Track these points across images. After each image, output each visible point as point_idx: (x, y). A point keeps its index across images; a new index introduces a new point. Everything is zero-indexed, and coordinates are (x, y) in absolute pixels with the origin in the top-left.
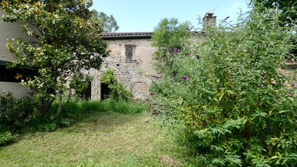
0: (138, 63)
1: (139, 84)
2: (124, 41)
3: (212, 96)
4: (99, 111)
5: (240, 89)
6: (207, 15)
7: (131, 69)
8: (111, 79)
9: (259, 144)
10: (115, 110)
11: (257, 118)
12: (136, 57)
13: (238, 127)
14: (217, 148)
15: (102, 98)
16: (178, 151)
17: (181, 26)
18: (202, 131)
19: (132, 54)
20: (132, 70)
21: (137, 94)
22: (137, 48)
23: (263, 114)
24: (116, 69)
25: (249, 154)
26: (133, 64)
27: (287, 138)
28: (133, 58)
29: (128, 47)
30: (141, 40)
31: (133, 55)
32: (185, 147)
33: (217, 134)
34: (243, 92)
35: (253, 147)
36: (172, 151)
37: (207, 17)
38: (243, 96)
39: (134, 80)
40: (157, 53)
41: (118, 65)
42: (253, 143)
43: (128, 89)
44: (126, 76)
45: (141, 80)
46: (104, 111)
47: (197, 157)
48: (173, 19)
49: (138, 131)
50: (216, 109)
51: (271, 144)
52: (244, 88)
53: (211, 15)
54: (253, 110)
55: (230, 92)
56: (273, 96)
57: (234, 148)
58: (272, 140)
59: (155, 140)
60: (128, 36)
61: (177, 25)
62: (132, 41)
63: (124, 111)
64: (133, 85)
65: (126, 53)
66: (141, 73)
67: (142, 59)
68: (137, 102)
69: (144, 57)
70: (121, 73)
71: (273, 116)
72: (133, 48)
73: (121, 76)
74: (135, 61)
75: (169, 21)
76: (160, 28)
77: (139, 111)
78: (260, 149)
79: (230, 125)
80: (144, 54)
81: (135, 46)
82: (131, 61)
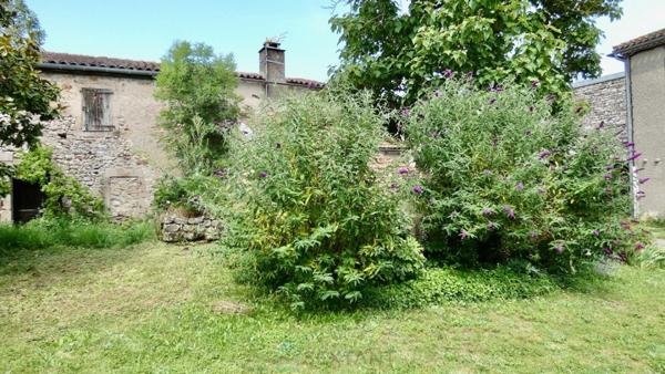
0: (118, 133)
1: (122, 181)
2: (77, 78)
3: (296, 198)
4: (27, 248)
5: (330, 188)
6: (268, 46)
7: (100, 146)
8: (48, 170)
9: (352, 256)
10: (70, 242)
11: (349, 222)
12: (111, 118)
13: (329, 236)
14: (303, 268)
15: (18, 217)
16: (238, 293)
17: (218, 62)
18: (283, 249)
19: (100, 112)
20: (103, 149)
21: (117, 203)
22: (113, 98)
23: (356, 218)
24: (59, 146)
25: (341, 270)
26: (106, 135)
27: (380, 244)
28: (105, 121)
29: (88, 94)
30: (125, 81)
31: (106, 114)
32: (248, 287)
33: (303, 250)
34: (334, 192)
35: (346, 261)
36: (227, 295)
37: (268, 49)
38: (334, 197)
39: (107, 172)
40: (170, 115)
41: (63, 136)
42: (345, 256)
43: (94, 192)
44: (87, 162)
45: (126, 171)
46: (41, 247)
47: (271, 296)
48: (202, 45)
49: (150, 275)
50: (301, 215)
51: (364, 254)
52: (334, 186)
53: (275, 45)
54: (345, 213)
55: (319, 192)
56: (365, 196)
57: (324, 265)
58: (365, 249)
59: (193, 283)
60: (88, 67)
61: (211, 59)
62: (100, 80)
63: (96, 242)
64: (105, 185)
65: (84, 109)
66: (126, 157)
67: (129, 124)
68: (119, 222)
69: (133, 119)
70: (73, 156)
71: (365, 220)
72: (104, 96)
73: (71, 162)
74: (111, 127)
75: (192, 47)
76: (172, 61)
77: (134, 240)
78: (352, 261)
79: (319, 234)
80: (132, 112)
81: (109, 94)
82: (100, 128)
